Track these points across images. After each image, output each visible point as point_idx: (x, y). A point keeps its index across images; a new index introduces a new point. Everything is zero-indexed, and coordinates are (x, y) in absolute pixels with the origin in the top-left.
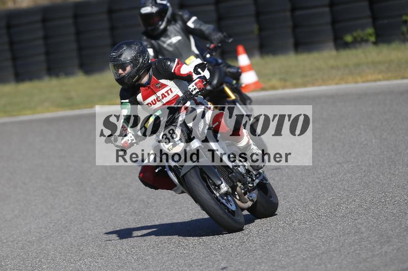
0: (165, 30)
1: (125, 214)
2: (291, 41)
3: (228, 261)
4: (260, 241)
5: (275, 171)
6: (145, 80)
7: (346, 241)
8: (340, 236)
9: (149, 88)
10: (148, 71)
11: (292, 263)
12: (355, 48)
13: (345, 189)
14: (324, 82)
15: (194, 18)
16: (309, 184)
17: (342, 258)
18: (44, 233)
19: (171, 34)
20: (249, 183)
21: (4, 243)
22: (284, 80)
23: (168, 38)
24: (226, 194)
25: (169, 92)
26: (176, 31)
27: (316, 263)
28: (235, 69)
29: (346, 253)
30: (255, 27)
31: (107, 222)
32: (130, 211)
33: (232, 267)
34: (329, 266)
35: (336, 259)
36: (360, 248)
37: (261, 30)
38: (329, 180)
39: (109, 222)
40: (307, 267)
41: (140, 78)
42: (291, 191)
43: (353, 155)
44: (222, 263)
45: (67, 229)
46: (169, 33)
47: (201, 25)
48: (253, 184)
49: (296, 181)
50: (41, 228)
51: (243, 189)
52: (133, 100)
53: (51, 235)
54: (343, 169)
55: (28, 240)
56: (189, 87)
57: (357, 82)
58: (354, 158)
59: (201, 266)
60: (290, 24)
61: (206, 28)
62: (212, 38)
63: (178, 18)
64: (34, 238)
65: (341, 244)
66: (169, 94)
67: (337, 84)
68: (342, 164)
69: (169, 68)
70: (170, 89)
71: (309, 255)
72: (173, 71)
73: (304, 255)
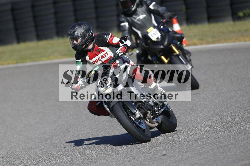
0: (136, 10)
1: (104, 121)
2: (206, 16)
3: (166, 151)
4: (186, 138)
5: (196, 95)
6: (90, 47)
7: (239, 138)
8: (236, 135)
9: (93, 52)
10: (92, 41)
11: (206, 152)
12: (245, 20)
13: (238, 106)
14: (226, 41)
15: (154, 3)
16: (216, 103)
17: (236, 149)
18: (54, 133)
19: (139, 13)
20: (156, 111)
21: (30, 139)
22: (201, 39)
23: (137, 16)
24: (140, 118)
25: (106, 54)
26: (143, 11)
27: (220, 152)
28: (180, 35)
29: (239, 146)
30: (184, 7)
31: (93, 127)
32: (107, 120)
33: (169, 154)
34: (229, 153)
35: (233, 149)
36: (248, 143)
37: (187, 9)
38: (229, 101)
39: (94, 127)
40: (215, 154)
41: (87, 46)
42: (205, 107)
43: (244, 86)
44: (163, 152)
45: (68, 130)
46: (138, 13)
47: (158, 7)
48: (159, 112)
49: (208, 101)
50: (52, 130)
51: (152, 115)
52: (83, 60)
53: (58, 134)
54: (237, 94)
55: (44, 137)
56: (117, 51)
57: (246, 41)
58: (244, 87)
59: (150, 153)
60: (205, 5)
61: (161, 9)
62: (165, 15)
63: (144, 3)
64: (48, 136)
65: (236, 141)
66: (106, 56)
67: (233, 42)
68: (237, 91)
69: (106, 39)
70: (107, 53)
71: (216, 147)
72: (108, 41)
73: (213, 147)
